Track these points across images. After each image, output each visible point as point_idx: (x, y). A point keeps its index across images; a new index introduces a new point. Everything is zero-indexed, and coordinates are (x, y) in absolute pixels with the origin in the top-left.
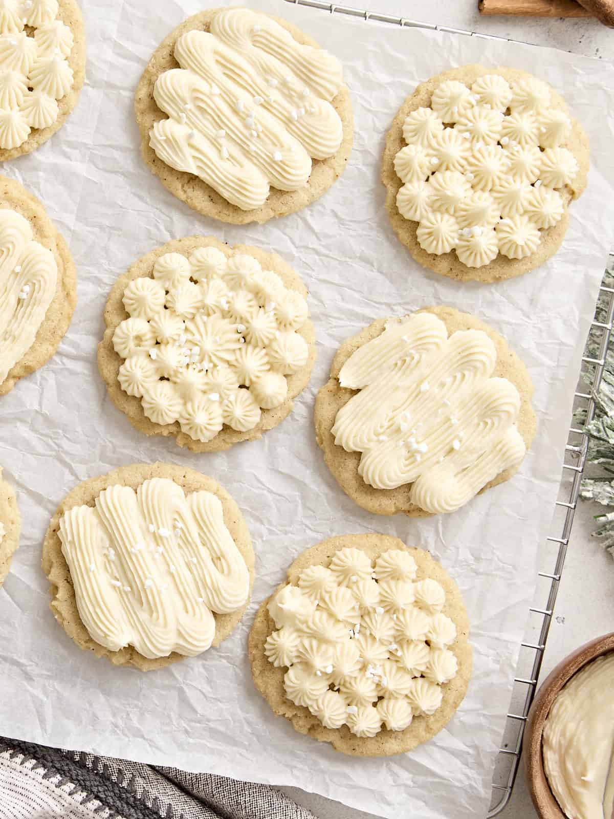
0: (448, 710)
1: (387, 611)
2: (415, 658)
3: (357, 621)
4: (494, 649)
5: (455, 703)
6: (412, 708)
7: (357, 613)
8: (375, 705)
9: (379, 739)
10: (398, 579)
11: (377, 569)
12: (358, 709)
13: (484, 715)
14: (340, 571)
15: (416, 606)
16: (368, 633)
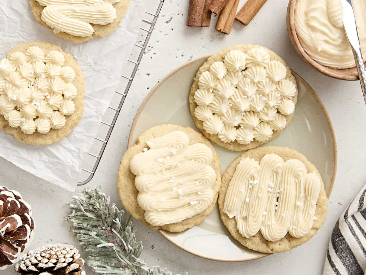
0: (68, 129)
1: (47, 78)
2: (55, 100)
3: (33, 80)
4: (96, 107)
5: (72, 126)
6: (51, 124)
7: (32, 76)
8: (34, 120)
9: (34, 136)
10: (54, 64)
11: (46, 58)
12: (26, 120)
13: (86, 136)
14: (29, 56)
15: (61, 77)
16: (36, 86)
